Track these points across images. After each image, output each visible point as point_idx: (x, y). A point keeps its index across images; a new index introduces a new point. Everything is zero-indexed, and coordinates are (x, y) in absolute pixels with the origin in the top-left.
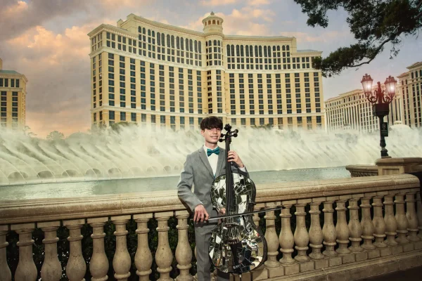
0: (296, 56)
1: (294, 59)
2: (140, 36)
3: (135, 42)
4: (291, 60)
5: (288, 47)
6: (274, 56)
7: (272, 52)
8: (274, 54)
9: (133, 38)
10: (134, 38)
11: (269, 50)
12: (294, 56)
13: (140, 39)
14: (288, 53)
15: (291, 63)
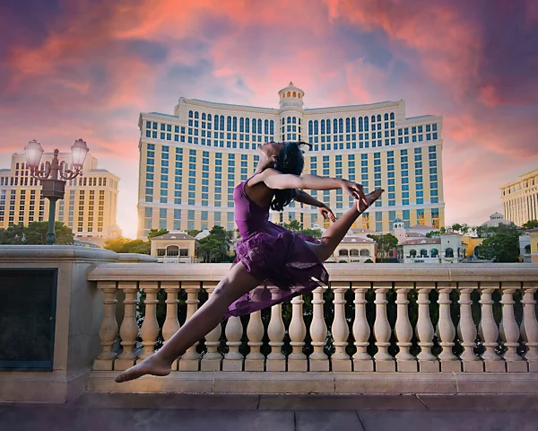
0: (403, 127)
1: (400, 130)
2: (190, 122)
3: (183, 128)
4: (396, 133)
5: (392, 114)
6: (373, 129)
7: (370, 123)
8: (373, 126)
9: (180, 125)
10: (183, 125)
11: (367, 122)
12: (400, 127)
13: (191, 124)
14: (393, 123)
15: (397, 137)
